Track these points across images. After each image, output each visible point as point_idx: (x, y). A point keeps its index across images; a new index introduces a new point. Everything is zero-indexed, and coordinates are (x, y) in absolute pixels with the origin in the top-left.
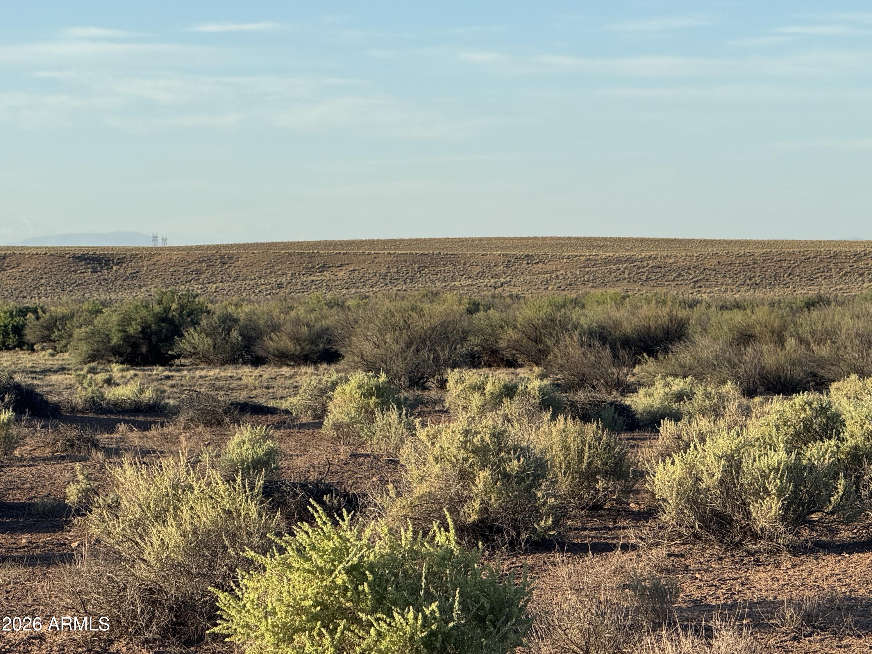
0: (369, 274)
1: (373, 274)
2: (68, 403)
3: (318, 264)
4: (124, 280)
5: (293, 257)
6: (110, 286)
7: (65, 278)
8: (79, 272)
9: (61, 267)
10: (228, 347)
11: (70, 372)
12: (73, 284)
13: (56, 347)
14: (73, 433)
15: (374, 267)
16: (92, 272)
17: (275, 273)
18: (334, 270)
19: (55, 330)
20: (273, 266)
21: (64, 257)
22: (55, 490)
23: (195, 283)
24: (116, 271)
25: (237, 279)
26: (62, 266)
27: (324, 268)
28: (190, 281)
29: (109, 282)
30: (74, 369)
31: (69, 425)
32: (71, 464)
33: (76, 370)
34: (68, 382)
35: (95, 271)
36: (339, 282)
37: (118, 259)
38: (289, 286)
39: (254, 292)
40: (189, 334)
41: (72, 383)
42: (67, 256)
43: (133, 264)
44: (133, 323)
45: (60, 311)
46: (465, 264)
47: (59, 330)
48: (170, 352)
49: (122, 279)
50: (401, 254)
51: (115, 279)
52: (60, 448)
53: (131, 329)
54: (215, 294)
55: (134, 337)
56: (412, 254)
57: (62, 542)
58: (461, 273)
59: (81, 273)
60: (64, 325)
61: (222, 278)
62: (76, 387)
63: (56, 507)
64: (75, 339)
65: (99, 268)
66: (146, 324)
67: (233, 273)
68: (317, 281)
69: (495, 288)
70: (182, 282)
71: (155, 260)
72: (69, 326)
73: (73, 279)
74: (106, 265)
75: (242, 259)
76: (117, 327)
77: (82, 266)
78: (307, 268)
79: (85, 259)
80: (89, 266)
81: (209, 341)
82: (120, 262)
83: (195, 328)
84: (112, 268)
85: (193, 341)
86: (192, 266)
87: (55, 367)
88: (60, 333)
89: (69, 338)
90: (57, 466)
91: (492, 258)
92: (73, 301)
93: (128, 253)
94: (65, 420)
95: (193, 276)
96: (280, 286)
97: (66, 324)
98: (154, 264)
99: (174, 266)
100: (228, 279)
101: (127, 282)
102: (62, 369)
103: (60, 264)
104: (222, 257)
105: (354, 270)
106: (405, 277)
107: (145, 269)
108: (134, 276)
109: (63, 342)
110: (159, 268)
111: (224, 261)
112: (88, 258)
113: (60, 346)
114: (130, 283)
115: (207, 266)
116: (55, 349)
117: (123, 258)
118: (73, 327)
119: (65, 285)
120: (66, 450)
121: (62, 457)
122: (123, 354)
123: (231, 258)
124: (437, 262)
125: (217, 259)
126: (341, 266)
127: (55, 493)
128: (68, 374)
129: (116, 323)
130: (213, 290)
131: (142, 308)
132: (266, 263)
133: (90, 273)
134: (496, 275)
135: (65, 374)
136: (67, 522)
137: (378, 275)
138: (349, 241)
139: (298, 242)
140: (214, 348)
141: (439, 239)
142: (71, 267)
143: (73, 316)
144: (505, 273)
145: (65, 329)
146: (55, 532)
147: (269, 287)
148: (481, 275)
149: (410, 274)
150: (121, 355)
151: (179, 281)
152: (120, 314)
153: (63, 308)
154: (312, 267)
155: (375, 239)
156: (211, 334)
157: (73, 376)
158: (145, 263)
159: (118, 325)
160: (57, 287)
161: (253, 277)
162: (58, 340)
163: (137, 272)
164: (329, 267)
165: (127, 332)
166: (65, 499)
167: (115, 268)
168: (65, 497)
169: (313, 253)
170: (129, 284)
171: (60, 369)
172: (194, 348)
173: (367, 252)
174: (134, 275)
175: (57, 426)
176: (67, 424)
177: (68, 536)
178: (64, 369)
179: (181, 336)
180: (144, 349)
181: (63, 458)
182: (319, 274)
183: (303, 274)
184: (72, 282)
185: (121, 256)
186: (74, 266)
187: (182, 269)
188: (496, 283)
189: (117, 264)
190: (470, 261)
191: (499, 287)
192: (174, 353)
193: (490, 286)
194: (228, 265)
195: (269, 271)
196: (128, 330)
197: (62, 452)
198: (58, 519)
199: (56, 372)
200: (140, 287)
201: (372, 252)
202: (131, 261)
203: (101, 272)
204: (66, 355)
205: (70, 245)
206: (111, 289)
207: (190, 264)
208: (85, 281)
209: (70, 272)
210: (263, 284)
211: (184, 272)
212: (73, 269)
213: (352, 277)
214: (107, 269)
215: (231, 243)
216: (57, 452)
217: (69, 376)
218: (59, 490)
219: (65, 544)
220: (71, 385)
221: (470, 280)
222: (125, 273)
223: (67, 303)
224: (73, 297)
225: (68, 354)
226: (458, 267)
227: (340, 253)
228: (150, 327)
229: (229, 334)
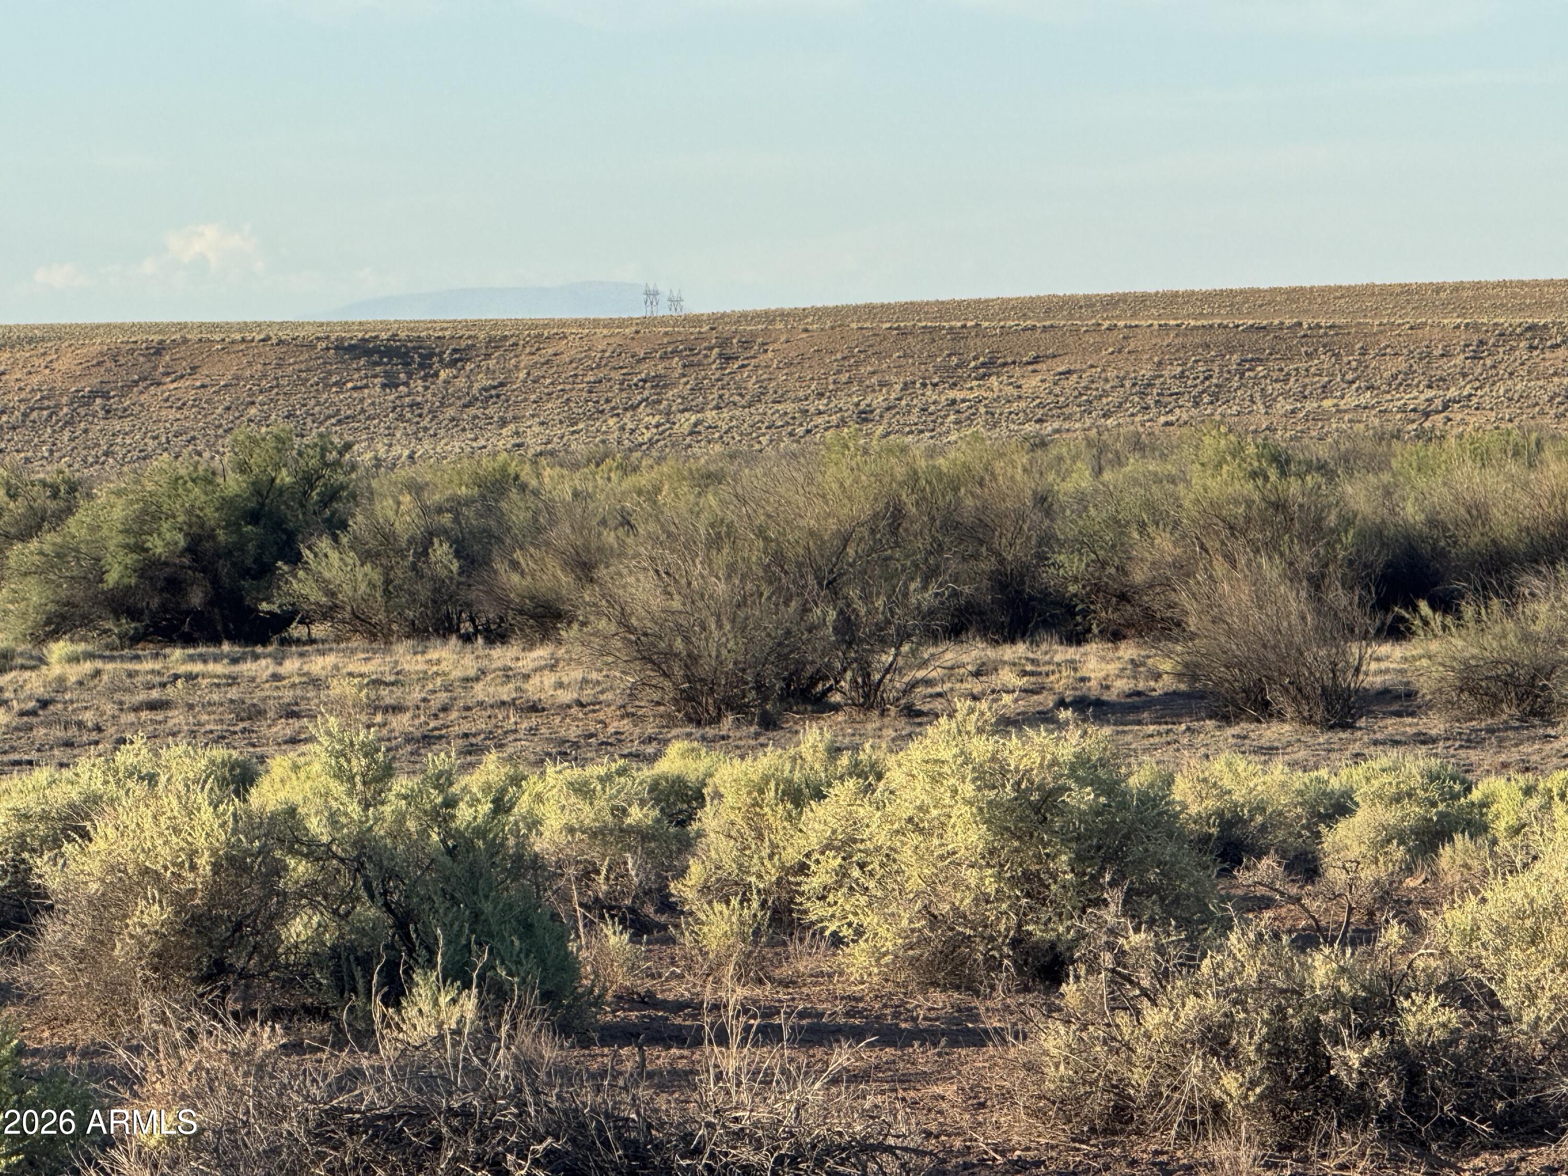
0: (1107, 380)
1: (1116, 382)
3: (976, 358)
4: (465, 406)
5: (910, 339)
6: (425, 423)
7: (312, 402)
8: (350, 385)
9: (304, 375)
10: (424, 591)
12: (329, 417)
15: (1121, 365)
16: (384, 386)
17: (861, 382)
18: (1018, 371)
20: (857, 364)
21: (315, 347)
23: (649, 411)
24: (447, 382)
25: (759, 398)
26: (308, 370)
27: (991, 366)
28: (634, 407)
29: (425, 411)
35: (391, 384)
36: (1023, 404)
37: (455, 351)
38: (887, 415)
39: (791, 434)
40: (316, 555)
42: (322, 345)
43: (492, 363)
44: (165, 526)
46: (1364, 352)
48: (264, 606)
49: (459, 403)
50: (1196, 328)
51: (442, 404)
53: (159, 543)
54: (688, 439)
55: (166, 564)
56: (1226, 327)
58: (1350, 377)
59: (355, 388)
61: (721, 397)
65: (402, 376)
66: (202, 526)
67: (750, 385)
68: (964, 401)
69: (1427, 415)
70: (613, 409)
71: (551, 351)
73: (333, 404)
74: (422, 366)
75: (776, 346)
76: (120, 538)
77: (358, 370)
78: (947, 369)
79: (368, 353)
80: (378, 369)
81: (370, 573)
82: (460, 358)
83: (335, 539)
84: (436, 375)
85: (327, 575)
86: (644, 366)
91: (1437, 334)
93: (482, 336)
95: (646, 393)
96: (864, 416)
98: (547, 362)
99: (598, 366)
100: (737, 398)
101: (472, 411)
103: (303, 367)
104: (724, 343)
105: (1069, 372)
106: (1200, 388)
107: (522, 375)
108: (491, 394)
110: (559, 374)
111: (728, 351)
112: (376, 350)
114: (479, 413)
115: (684, 366)
117: (469, 348)
119: (309, 420)
122: (141, 612)
123: (746, 344)
124: (1290, 348)
125: (711, 349)
126: (1036, 360)
129: (120, 527)
130: (686, 428)
131: (190, 484)
132: (839, 356)
133: (378, 389)
134: (1442, 379)
137: (1128, 384)
138: (1112, 296)
139: (978, 302)
140: (386, 591)
141: (1349, 288)
142: (330, 374)
144: (1464, 375)
147: (835, 419)
148: (1401, 381)
149: (1214, 381)
150: (133, 614)
151: (607, 407)
152: (131, 502)
154: (958, 366)
155: (1181, 289)
156: (378, 555)
158: (525, 360)
159: (126, 531)
161: (801, 394)
163: (502, 385)
164: (1005, 364)
165: (147, 550)
167: (443, 375)
169: (964, 326)
170: (476, 417)
172: (332, 595)
173: (1106, 324)
174: (493, 392)
179: (296, 559)
180: (196, 598)
182: (975, 383)
183: (935, 385)
185: (463, 344)
186: (338, 371)
187: (617, 375)
188: (1430, 400)
189: (453, 363)
190: (1378, 342)
191: (1438, 412)
192: (275, 608)
193: (1414, 410)
194: (740, 363)
195: (844, 377)
196: (149, 545)
200: (503, 423)
201: (1121, 324)
202: (488, 356)
203: (406, 384)
205: (331, 319)
206: (426, 429)
207: (639, 361)
208: (363, 411)
209: (327, 386)
210: (820, 413)
211: (622, 384)
212: (334, 379)
213: (1057, 390)
214: (424, 379)
215: (802, 305)
221: (1368, 394)
222: (470, 387)
226: (1345, 360)
227: (1034, 328)
228: (212, 536)
229: (426, 554)
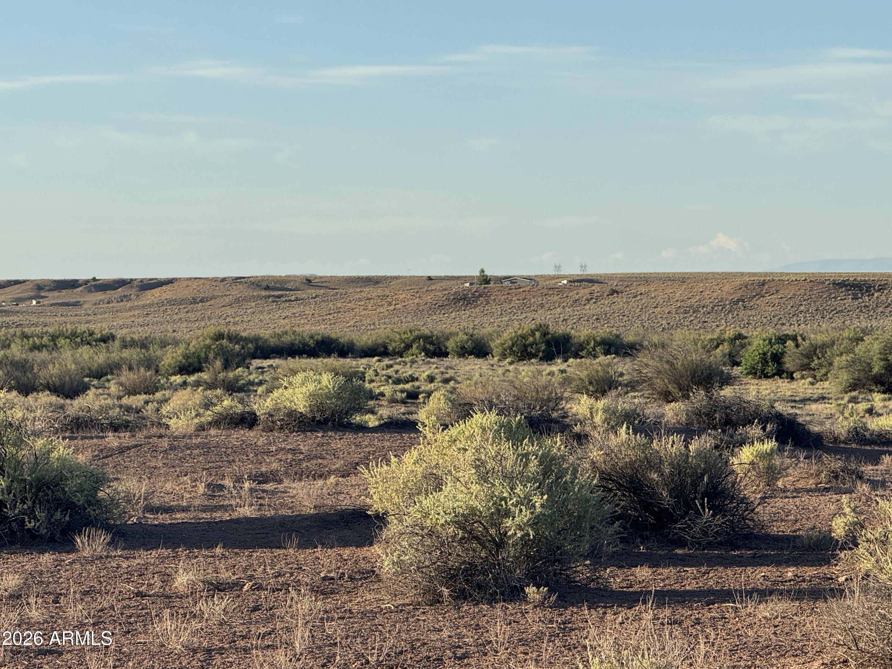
2: (830, 433)
4: (886, 307)
6: (871, 313)
7: (825, 305)
8: (839, 298)
9: (821, 294)
11: (830, 401)
12: (833, 311)
13: (816, 376)
14: (836, 464)
16: (853, 299)
19: (815, 358)
21: (825, 283)
22: (820, 523)
24: (877, 298)
26: (822, 292)
29: (870, 309)
30: (834, 398)
31: (833, 456)
32: (835, 496)
33: (836, 399)
34: (829, 412)
35: (855, 298)
37: (880, 285)
41: (832, 412)
42: (827, 283)
45: (820, 338)
47: (819, 358)
49: (884, 306)
51: (877, 306)
52: (824, 479)
57: (829, 576)
59: (841, 300)
60: (824, 354)
62: (836, 417)
63: (822, 540)
64: (836, 368)
65: (860, 295)
72: (829, 353)
73: (833, 305)
74: (867, 291)
76: (879, 356)
77: (842, 292)
79: (846, 286)
80: (850, 292)
82: (882, 288)
84: (873, 295)
87: (815, 396)
88: (820, 361)
89: (829, 366)
90: (821, 498)
92: (833, 328)
94: (828, 451)
97: (826, 352)
101: (889, 309)
102: (822, 399)
103: (820, 291)
109: (823, 371)
112: (849, 285)
113: (820, 374)
116: (814, 377)
117: (885, 284)
118: (833, 355)
119: (825, 312)
120: (830, 481)
121: (826, 488)
122: (885, 383)
127: (820, 525)
128: (828, 403)
129: (878, 352)
133: (850, 300)
135: (825, 403)
136: (834, 556)
142: (831, 294)
143: (833, 343)
145: (825, 358)
146: (821, 566)
150: (883, 384)
152: (881, 342)
153: (823, 336)
157: (833, 405)
159: (880, 353)
160: (817, 314)
162: (818, 369)
165: (889, 360)
166: (830, 532)
167: (876, 295)
168: (830, 531)
171: (820, 398)
175: (820, 457)
176: (830, 455)
177: (834, 569)
178: (824, 398)
181: (827, 490)
184: (832, 308)
185: (883, 283)
186: (834, 293)
189: (879, 290)
196: (890, 358)
197: (826, 484)
198: (823, 552)
199: (816, 401)
203: (861, 298)
204: (826, 384)
205: (830, 272)
206: (872, 316)
208: (846, 308)
209: (830, 299)
212: (833, 296)
214: (868, 296)
216: (821, 483)
217: (829, 406)
218: (824, 522)
219: (832, 579)
220: (831, 414)
222: (887, 300)
223: (827, 331)
224: (833, 325)
225: (828, 383)
